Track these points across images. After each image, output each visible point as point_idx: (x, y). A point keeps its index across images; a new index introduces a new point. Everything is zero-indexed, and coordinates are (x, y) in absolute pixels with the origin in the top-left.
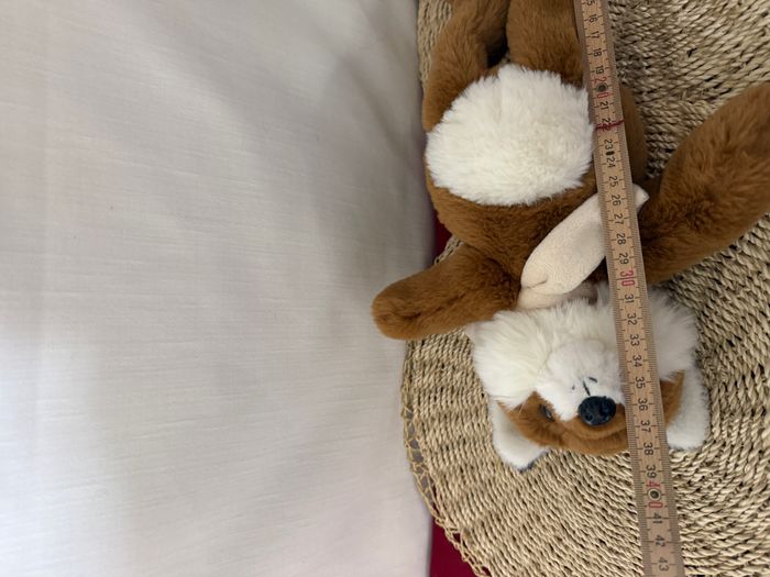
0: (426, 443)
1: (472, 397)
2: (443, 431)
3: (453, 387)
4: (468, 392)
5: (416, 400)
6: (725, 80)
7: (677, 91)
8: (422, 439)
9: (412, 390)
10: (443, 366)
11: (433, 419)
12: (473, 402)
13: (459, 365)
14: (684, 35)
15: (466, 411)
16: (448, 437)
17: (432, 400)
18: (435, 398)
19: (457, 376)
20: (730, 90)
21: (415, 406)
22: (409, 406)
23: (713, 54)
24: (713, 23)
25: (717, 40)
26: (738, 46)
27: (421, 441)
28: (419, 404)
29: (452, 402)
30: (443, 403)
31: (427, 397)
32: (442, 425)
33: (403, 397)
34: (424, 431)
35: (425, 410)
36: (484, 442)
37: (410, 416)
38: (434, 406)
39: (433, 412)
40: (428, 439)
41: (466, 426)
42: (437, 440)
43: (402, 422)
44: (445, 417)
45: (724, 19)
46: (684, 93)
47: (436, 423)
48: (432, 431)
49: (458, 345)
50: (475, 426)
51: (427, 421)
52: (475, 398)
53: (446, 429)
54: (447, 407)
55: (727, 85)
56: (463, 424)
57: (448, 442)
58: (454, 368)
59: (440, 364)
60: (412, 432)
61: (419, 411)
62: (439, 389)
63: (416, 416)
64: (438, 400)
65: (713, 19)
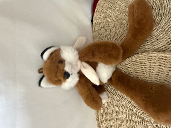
0: (103, 126)
1: (113, 116)
2: (106, 124)
3: (108, 113)
4: (111, 115)
5: (99, 116)
6: (167, 46)
7: (155, 49)
8: (102, 126)
9: (98, 114)
10: (105, 108)
11: (104, 121)
12: (113, 117)
13: (109, 108)
14: (155, 36)
15: (112, 119)
16: (108, 125)
17: (103, 116)
18: (104, 116)
19: (109, 110)
20: (168, 49)
21: (99, 118)
22: (98, 118)
23: (163, 40)
24: (162, 33)
25: (164, 37)
26: (169, 39)
27: (101, 126)
28: (100, 117)
29: (108, 117)
30: (106, 117)
31: (102, 116)
32: (106, 122)
33: (96, 116)
34: (102, 124)
35: (101, 119)
36: (116, 127)
37: (98, 120)
38: (104, 118)
39: (104, 119)
40: (103, 125)
41: (112, 123)
42: (105, 126)
43: (97, 122)
44: (107, 120)
45: (165, 32)
46: (157, 49)
47: (105, 121)
48: (104, 124)
49: (108, 103)
50: (114, 123)
51: (102, 121)
52: (114, 116)
53: (107, 123)
54: (107, 118)
55: (167, 48)
56: (111, 122)
57: (108, 126)
58: (108, 109)
59: (104, 108)
60: (99, 124)
61: (100, 119)
62: (105, 113)
63: (100, 120)
64: (105, 116)
65: (162, 32)
